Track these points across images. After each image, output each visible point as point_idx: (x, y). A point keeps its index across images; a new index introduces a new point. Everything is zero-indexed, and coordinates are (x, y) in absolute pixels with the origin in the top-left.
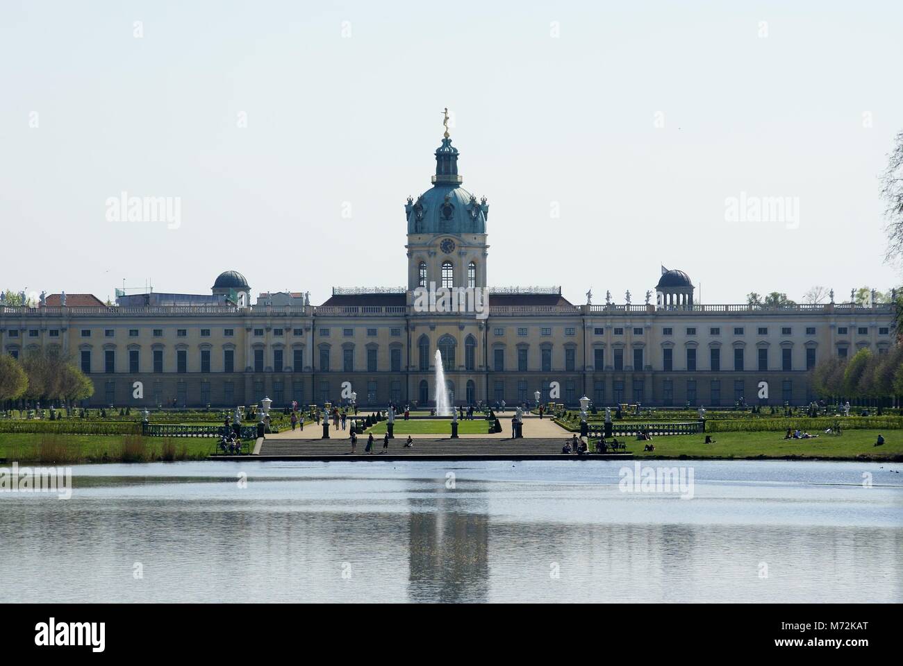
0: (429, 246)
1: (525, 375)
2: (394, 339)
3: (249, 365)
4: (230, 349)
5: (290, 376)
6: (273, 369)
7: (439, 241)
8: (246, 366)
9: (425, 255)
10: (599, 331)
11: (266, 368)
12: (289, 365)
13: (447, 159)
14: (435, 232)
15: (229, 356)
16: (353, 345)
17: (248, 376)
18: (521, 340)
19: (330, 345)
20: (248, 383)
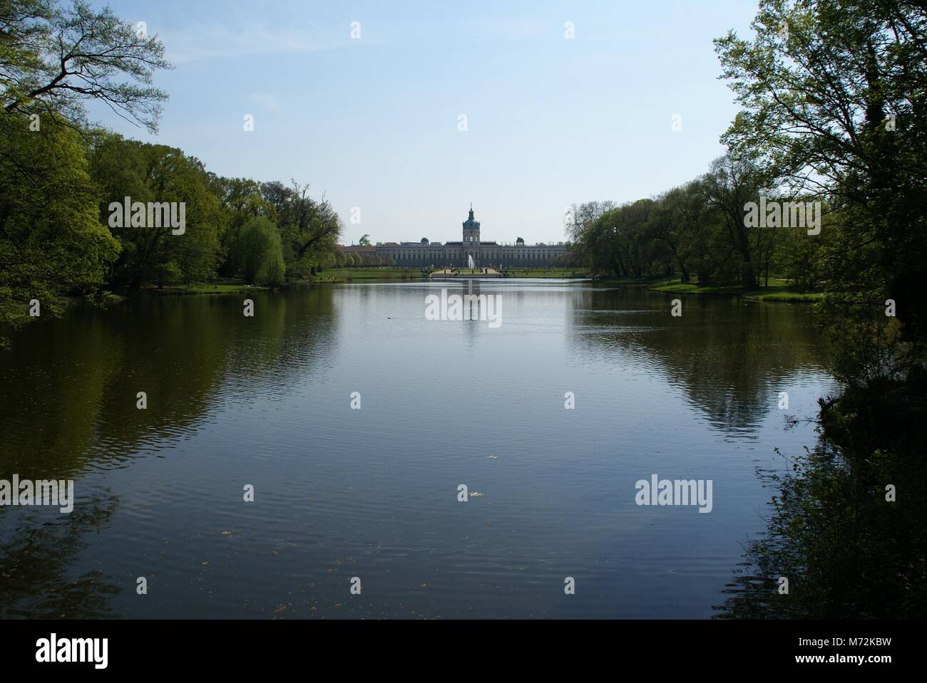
0: (468, 232)
1: (488, 260)
2: (460, 252)
5: (437, 260)
11: (432, 258)
12: (437, 257)
13: (471, 213)
14: (469, 229)
16: (451, 254)
17: (428, 260)
18: (487, 252)
19: (446, 254)
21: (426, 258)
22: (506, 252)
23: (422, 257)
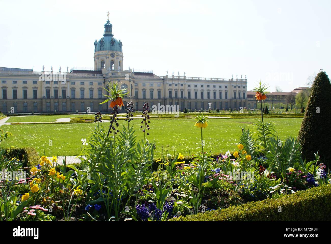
0: (106, 55)
1: (145, 100)
2: (100, 86)
3: (44, 96)
4: (36, 89)
5: (61, 100)
6: (54, 97)
7: (110, 53)
8: (43, 96)
9: (104, 58)
10: (170, 85)
11: (51, 97)
12: (60, 96)
13: (109, 27)
14: (108, 50)
15: (35, 92)
16: (84, 88)
17: (44, 100)
18: (143, 88)
19: (75, 88)
20: (44, 103)
21: (39, 96)
22: (173, 87)
23: (30, 95)
